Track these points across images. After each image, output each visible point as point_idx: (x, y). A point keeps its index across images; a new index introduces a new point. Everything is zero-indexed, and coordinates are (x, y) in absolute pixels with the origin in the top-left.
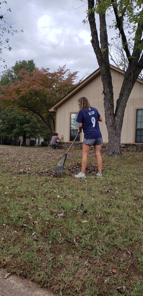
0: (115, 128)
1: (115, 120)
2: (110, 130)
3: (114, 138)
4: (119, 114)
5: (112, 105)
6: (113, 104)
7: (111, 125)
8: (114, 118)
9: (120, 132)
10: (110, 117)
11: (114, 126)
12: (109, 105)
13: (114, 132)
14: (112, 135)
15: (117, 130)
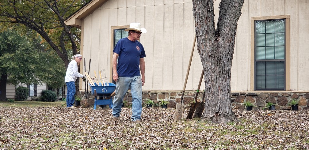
0: (219, 61)
1: (218, 44)
2: (208, 65)
3: (218, 81)
4: (226, 30)
5: (211, 12)
6: (213, 10)
7: (210, 54)
8: (216, 40)
9: (230, 69)
10: (207, 37)
11: (216, 57)
12: (205, 13)
13: (217, 68)
14: (214, 75)
15: (223, 65)
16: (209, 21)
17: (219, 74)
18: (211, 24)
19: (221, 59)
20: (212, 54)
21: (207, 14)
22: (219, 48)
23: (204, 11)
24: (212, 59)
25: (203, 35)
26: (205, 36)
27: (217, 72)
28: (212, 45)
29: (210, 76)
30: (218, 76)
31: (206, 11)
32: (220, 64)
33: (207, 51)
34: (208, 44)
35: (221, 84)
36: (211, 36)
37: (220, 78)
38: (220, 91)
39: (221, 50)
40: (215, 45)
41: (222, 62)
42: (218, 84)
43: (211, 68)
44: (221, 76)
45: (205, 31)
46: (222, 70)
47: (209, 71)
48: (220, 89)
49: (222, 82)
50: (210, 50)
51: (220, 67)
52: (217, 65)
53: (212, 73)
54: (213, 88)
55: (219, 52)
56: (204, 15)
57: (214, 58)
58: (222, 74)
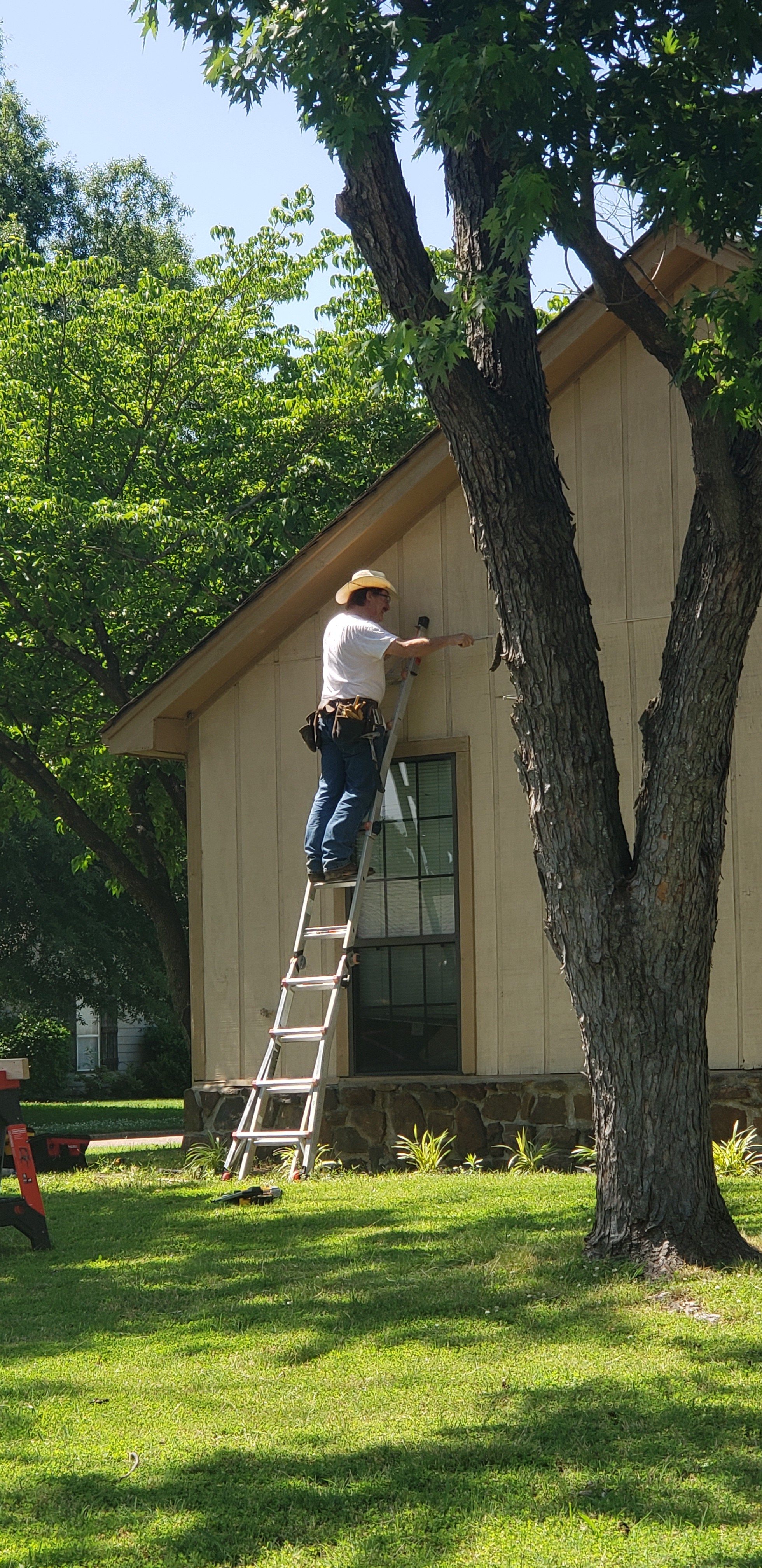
0: (638, 988)
1: (628, 911)
3: (638, 1080)
7: (596, 958)
8: (622, 892)
10: (578, 878)
11: (622, 969)
12: (563, 774)
13: (632, 1019)
14: (618, 1051)
15: (655, 1004)
16: (587, 807)
17: (642, 1047)
18: (595, 820)
19: (644, 977)
20: (602, 958)
21: (572, 776)
22: (634, 930)
23: (559, 760)
24: (608, 980)
25: (563, 869)
26: (572, 875)
27: (633, 1037)
28: (606, 917)
29: (602, 1053)
30: (636, 1054)
31: (568, 765)
32: (641, 998)
33: (583, 945)
34: (587, 912)
35: (653, 1092)
36: (596, 874)
37: (648, 1061)
38: (649, 1121)
39: (641, 938)
40: (617, 916)
41: (650, 990)
42: (639, 1090)
43: (603, 1020)
44: (650, 1054)
45: (571, 854)
46: (653, 1028)
47: (599, 1034)
48: (650, 1113)
49: (656, 1081)
50: (597, 938)
51: (642, 1015)
52: (632, 1008)
53: (610, 1043)
54: (618, 1112)
55: (637, 947)
56: (561, 782)
57: (613, 974)
58: (656, 1043)
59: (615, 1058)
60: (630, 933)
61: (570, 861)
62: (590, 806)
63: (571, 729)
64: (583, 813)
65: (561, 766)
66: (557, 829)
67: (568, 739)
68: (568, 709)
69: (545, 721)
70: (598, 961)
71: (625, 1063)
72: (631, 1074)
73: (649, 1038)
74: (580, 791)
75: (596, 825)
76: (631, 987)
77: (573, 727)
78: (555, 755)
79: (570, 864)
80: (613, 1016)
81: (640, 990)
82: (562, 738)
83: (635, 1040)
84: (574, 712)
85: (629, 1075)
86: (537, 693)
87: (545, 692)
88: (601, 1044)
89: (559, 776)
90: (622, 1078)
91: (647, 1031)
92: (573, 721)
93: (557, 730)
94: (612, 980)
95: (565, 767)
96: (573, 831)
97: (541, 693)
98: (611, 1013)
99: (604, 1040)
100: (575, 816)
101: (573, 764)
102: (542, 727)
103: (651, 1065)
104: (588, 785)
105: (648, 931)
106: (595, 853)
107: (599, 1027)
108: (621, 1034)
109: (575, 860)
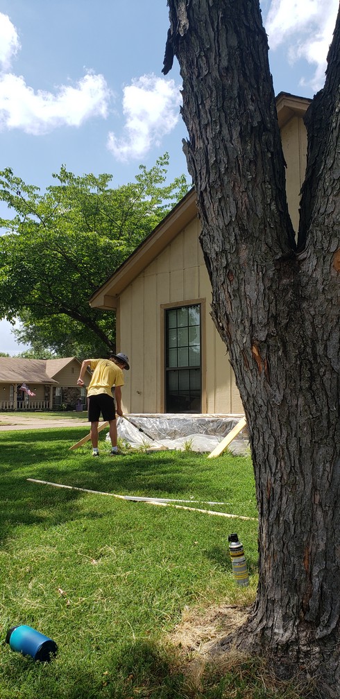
0: (307, 368)
1: (297, 286)
3: (307, 468)
7: (262, 335)
8: (290, 266)
10: (244, 254)
11: (290, 348)
12: (229, 145)
13: (301, 401)
14: (285, 434)
15: (327, 385)
16: (254, 179)
17: (313, 432)
18: (263, 193)
19: (315, 355)
20: (268, 336)
21: (239, 147)
22: (305, 305)
23: (225, 132)
24: (274, 360)
25: (228, 247)
26: (237, 251)
27: (302, 420)
28: (273, 292)
29: (267, 436)
30: (306, 440)
31: (235, 135)
32: (312, 379)
33: (247, 324)
34: (253, 288)
35: (324, 481)
36: (263, 249)
37: (319, 447)
38: (319, 513)
39: (313, 313)
40: (285, 290)
41: (322, 370)
42: (309, 478)
43: (268, 401)
44: (321, 439)
45: (237, 229)
46: (325, 411)
47: (264, 415)
48: (320, 504)
49: (328, 469)
50: (262, 316)
51: (313, 397)
52: (301, 388)
53: (276, 425)
54: (284, 499)
55: (307, 323)
56: (227, 154)
57: (280, 353)
58: (329, 428)
59: (282, 442)
60: (299, 308)
61: (235, 235)
62: (259, 179)
63: (239, 96)
64: (250, 186)
65: (227, 137)
66: (223, 204)
67: (235, 108)
68: (236, 76)
69: (211, 93)
70: (264, 339)
71: (293, 447)
72: (300, 461)
73: (320, 422)
74: (247, 162)
75: (264, 198)
76: (300, 366)
77: (241, 96)
78: (221, 126)
79: (236, 239)
80: (279, 397)
81: (311, 370)
82: (229, 107)
83: (304, 424)
84: (242, 79)
85: (297, 462)
86: (203, 63)
87: (212, 61)
88: (265, 426)
89: (226, 148)
90: (288, 463)
91: (319, 414)
92: (240, 88)
93: (224, 100)
94: (279, 359)
95: (231, 138)
96: (240, 205)
97: (208, 62)
98: (277, 394)
99: (269, 423)
100: (242, 189)
101: (240, 134)
102: (208, 100)
103: (322, 451)
104: (256, 156)
105: (321, 305)
106: (262, 227)
107: (264, 408)
108: (288, 417)
109: (241, 236)
